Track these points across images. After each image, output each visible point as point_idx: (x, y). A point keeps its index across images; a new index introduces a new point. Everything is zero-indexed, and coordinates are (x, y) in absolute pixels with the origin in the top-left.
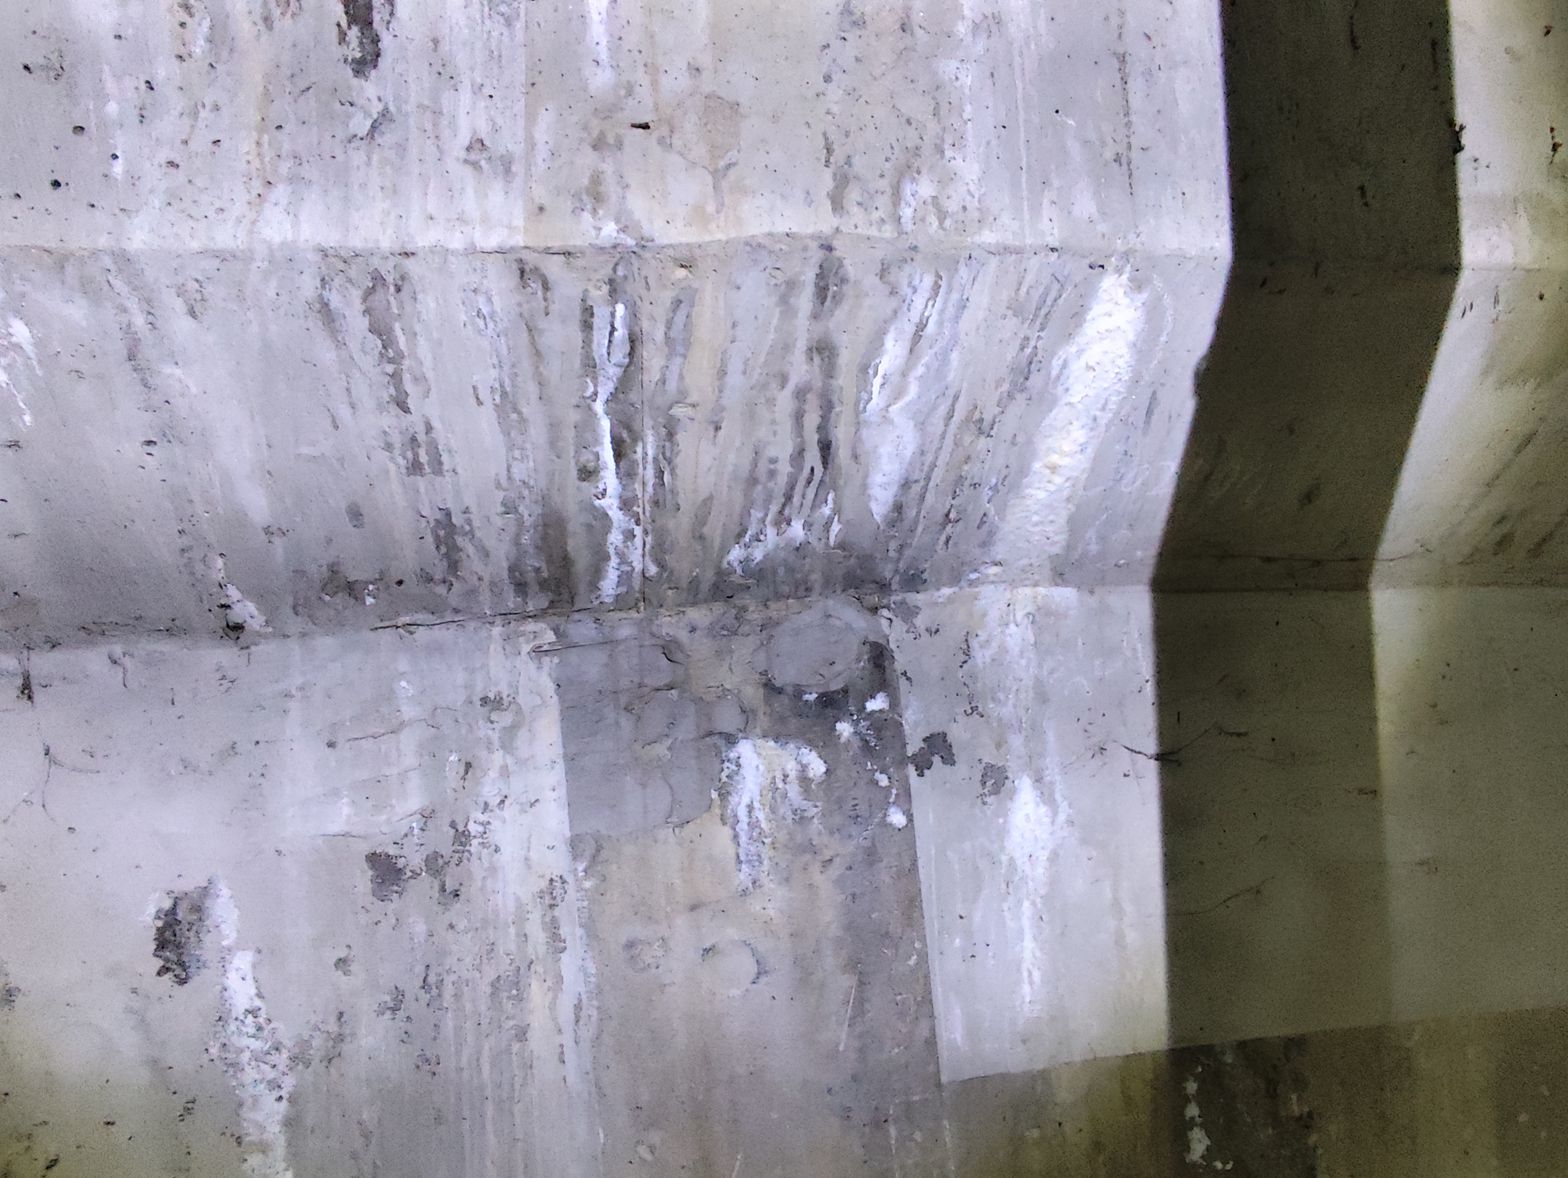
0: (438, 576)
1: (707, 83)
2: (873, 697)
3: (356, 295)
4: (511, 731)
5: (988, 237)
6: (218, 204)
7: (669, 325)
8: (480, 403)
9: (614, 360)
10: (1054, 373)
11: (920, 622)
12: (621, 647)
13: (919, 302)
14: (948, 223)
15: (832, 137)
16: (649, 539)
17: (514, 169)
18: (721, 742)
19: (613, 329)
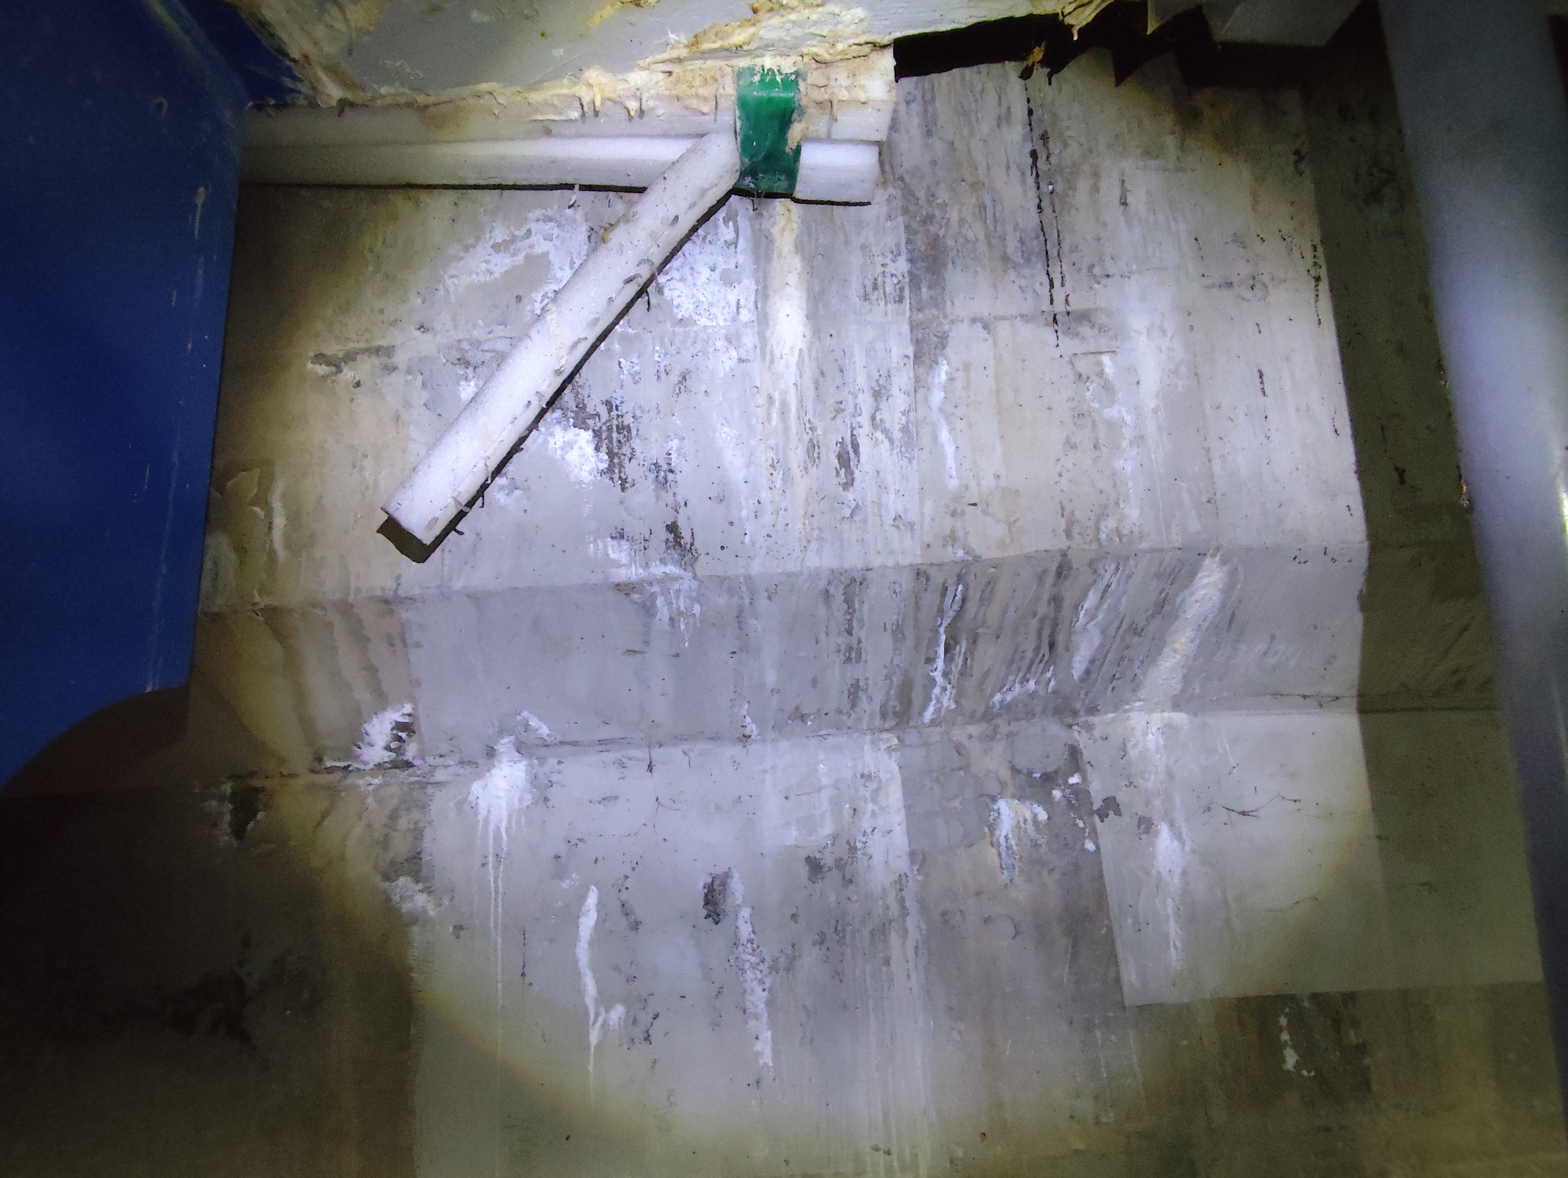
0: (845, 711)
1: (1003, 482)
2: (1072, 775)
3: (841, 587)
4: (876, 791)
5: (1145, 545)
6: (788, 552)
7: (983, 592)
8: (885, 630)
9: (953, 609)
10: (1177, 604)
11: (1097, 733)
12: (932, 747)
13: (1107, 576)
14: (1124, 539)
15: (1064, 503)
16: (954, 691)
17: (915, 527)
18: (988, 800)
19: (956, 595)
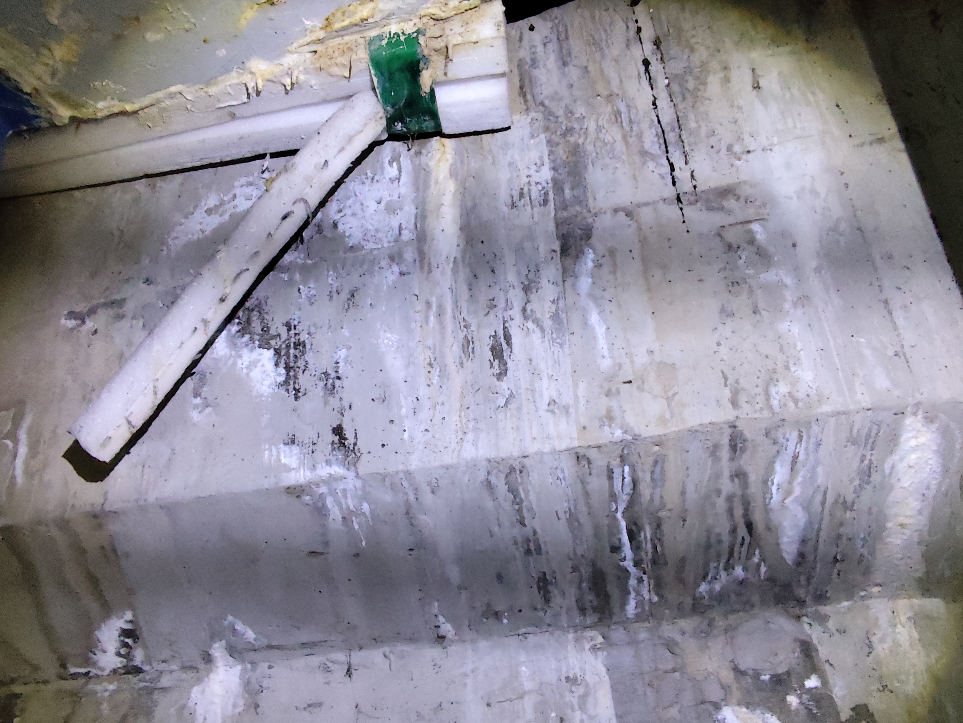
0: (539, 607)
1: (657, 357)
2: (809, 678)
3: (502, 476)
4: (583, 698)
5: (826, 408)
7: (652, 472)
8: (559, 519)
9: (625, 492)
10: (887, 472)
11: (831, 624)
12: (642, 645)
13: (791, 446)
14: (800, 404)
15: (726, 372)
16: (652, 582)
17: (570, 411)
18: (711, 708)
19: (624, 478)
